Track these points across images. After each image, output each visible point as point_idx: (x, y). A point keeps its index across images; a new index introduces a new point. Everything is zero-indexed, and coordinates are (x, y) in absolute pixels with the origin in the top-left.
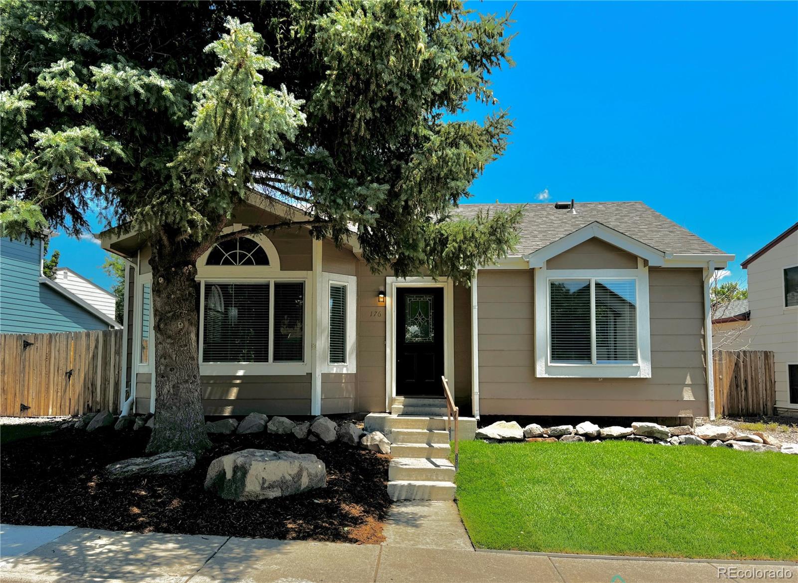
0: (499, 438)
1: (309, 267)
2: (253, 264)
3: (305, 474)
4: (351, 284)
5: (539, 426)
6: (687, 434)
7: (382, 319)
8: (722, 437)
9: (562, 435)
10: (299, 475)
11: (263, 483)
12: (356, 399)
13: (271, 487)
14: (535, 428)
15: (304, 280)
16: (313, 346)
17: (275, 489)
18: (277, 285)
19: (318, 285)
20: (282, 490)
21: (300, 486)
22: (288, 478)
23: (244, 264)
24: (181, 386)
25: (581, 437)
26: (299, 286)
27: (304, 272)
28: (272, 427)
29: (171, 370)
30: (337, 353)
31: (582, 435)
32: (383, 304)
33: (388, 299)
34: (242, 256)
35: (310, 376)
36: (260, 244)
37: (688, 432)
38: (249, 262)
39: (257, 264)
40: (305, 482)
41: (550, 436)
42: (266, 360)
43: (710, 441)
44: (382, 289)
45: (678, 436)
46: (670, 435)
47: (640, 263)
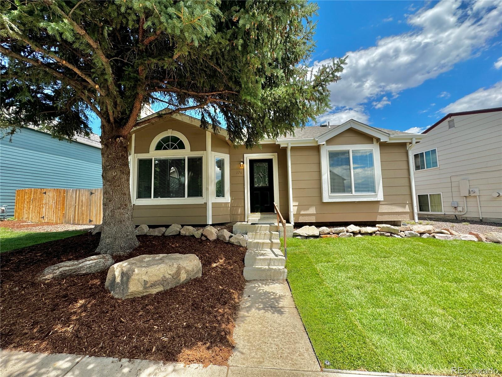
0: (306, 235)
1: (205, 149)
2: (177, 149)
3: (183, 271)
4: (226, 158)
5: (327, 228)
6: (408, 230)
7: (242, 175)
8: (429, 232)
9: (340, 233)
10: (178, 273)
11: (145, 284)
13: (153, 285)
14: (325, 229)
15: (202, 155)
16: (207, 189)
17: (157, 287)
18: (189, 159)
19: (209, 158)
20: (163, 286)
21: (180, 280)
22: (168, 276)
23: (173, 149)
24: (116, 211)
25: (351, 234)
26: (200, 159)
27: (202, 152)
28: (183, 232)
29: (110, 201)
30: (220, 192)
31: (351, 233)
32: (242, 167)
33: (245, 165)
34: (172, 145)
35: (206, 204)
36: (181, 139)
37: (409, 229)
38: (175, 148)
39: (179, 149)
40: (183, 277)
41: (334, 234)
42: (184, 196)
43: (421, 234)
44: (242, 160)
45: (403, 232)
46: (399, 231)
47: (375, 140)
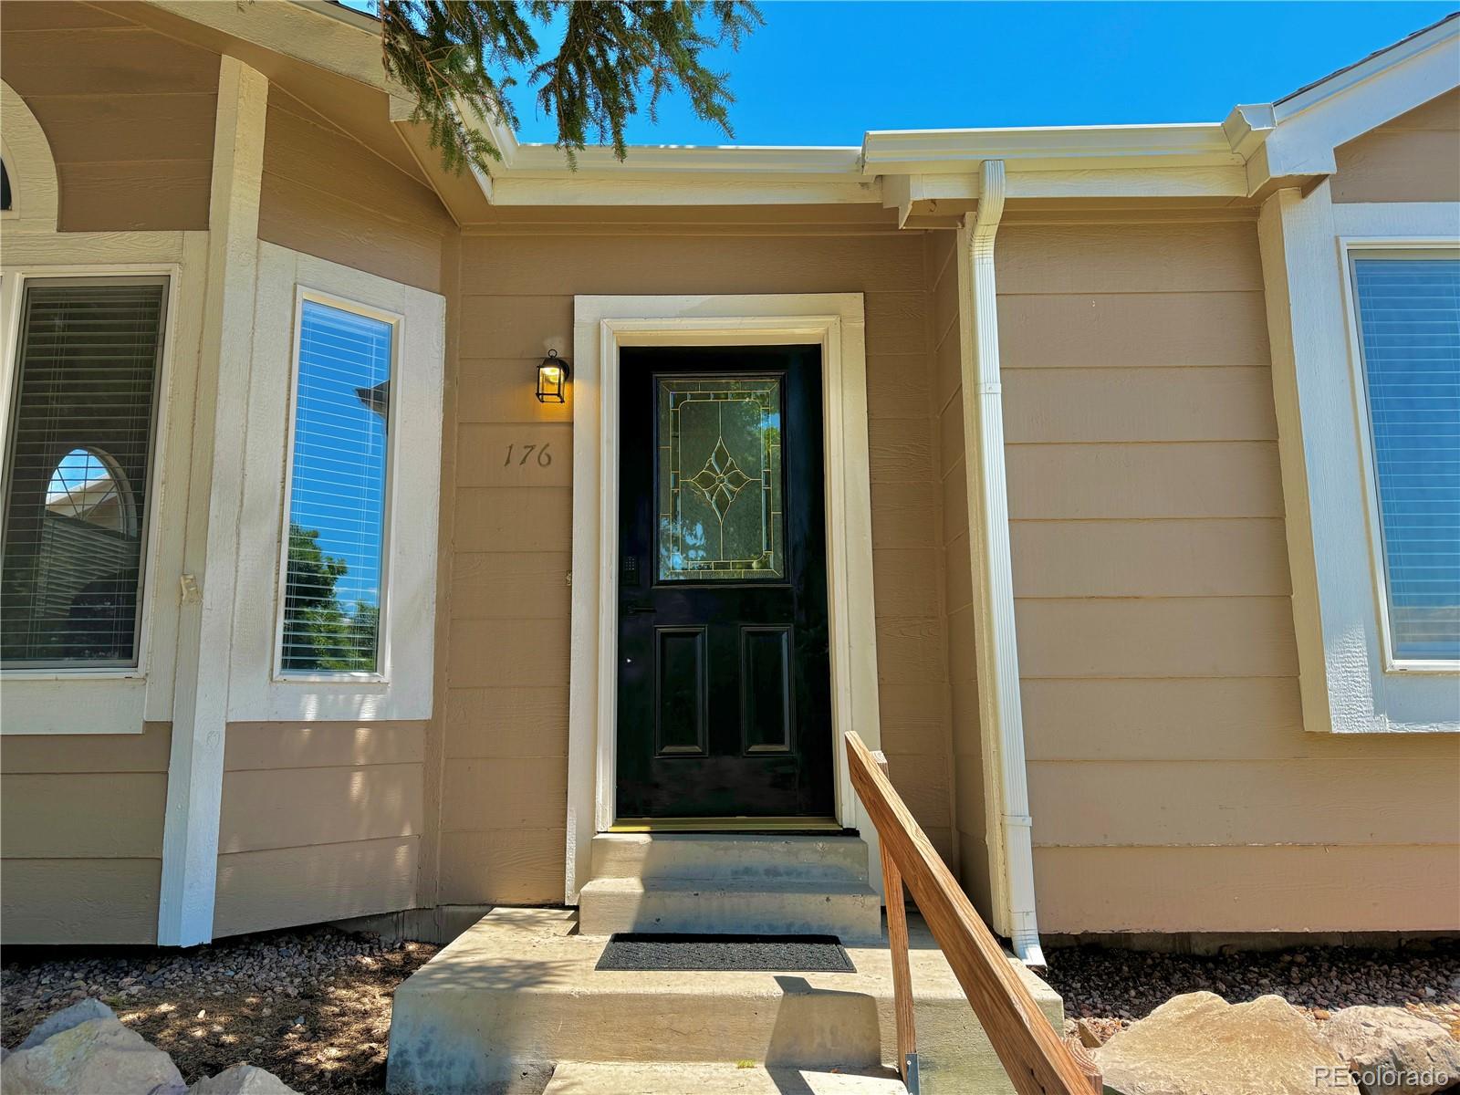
1: (193, 215)
4: (414, 319)
7: (552, 476)
12: (424, 845)
15: (160, 271)
16: (190, 588)
19: (236, 300)
26: (140, 302)
27: (164, 241)
33: (581, 390)
35: (160, 735)
44: (557, 347)
